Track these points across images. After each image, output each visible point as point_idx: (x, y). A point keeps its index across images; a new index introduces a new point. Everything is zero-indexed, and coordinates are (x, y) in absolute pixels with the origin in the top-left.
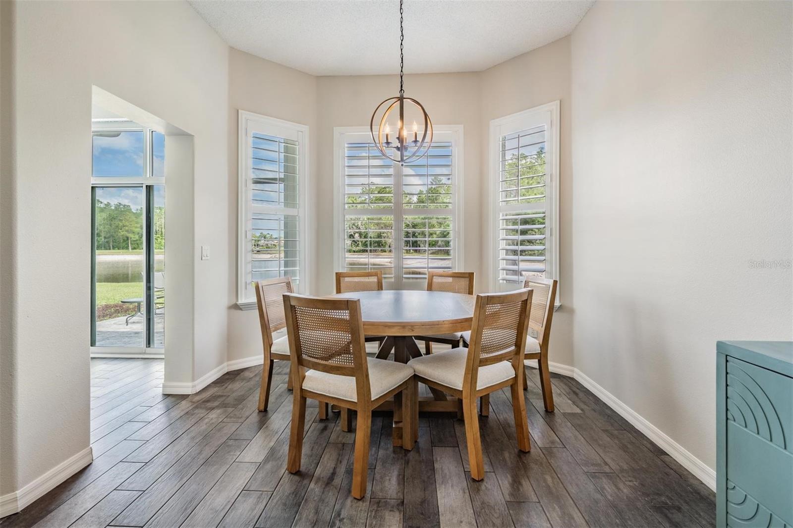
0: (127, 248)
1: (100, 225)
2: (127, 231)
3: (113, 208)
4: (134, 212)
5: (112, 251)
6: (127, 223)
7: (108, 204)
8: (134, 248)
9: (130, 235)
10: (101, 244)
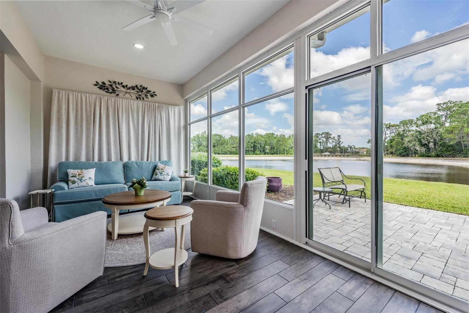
0: (284, 154)
1: (275, 144)
2: (284, 146)
3: (279, 136)
4: (287, 138)
5: (279, 155)
6: (284, 143)
7: (277, 135)
8: (287, 154)
9: (285, 148)
10: (275, 152)
